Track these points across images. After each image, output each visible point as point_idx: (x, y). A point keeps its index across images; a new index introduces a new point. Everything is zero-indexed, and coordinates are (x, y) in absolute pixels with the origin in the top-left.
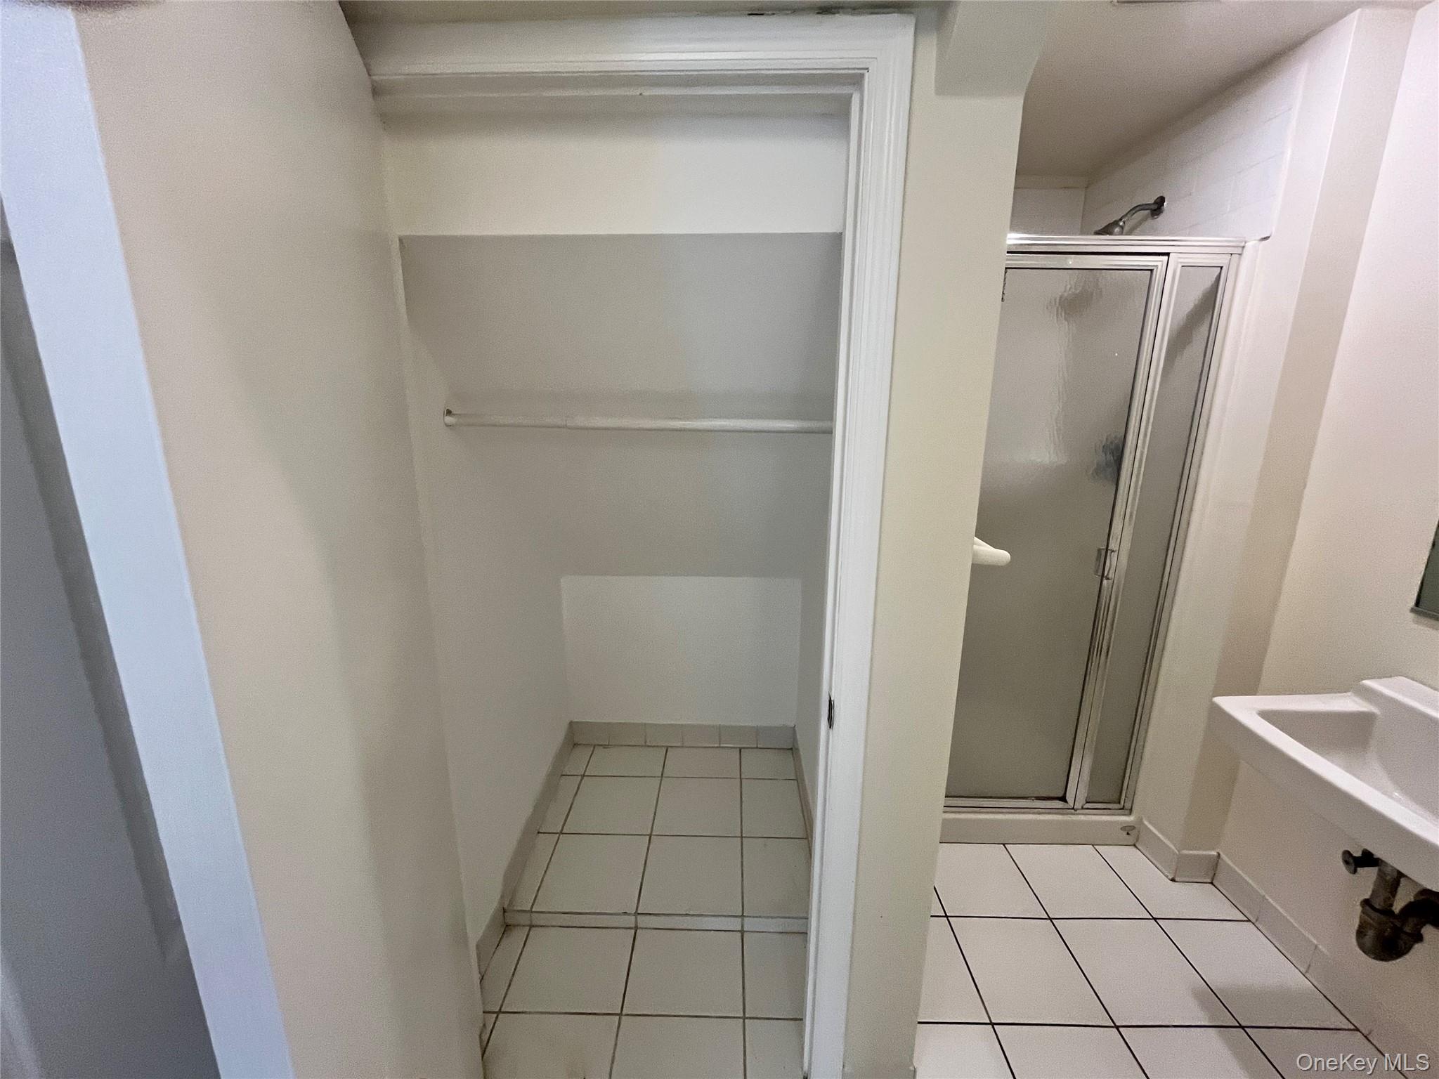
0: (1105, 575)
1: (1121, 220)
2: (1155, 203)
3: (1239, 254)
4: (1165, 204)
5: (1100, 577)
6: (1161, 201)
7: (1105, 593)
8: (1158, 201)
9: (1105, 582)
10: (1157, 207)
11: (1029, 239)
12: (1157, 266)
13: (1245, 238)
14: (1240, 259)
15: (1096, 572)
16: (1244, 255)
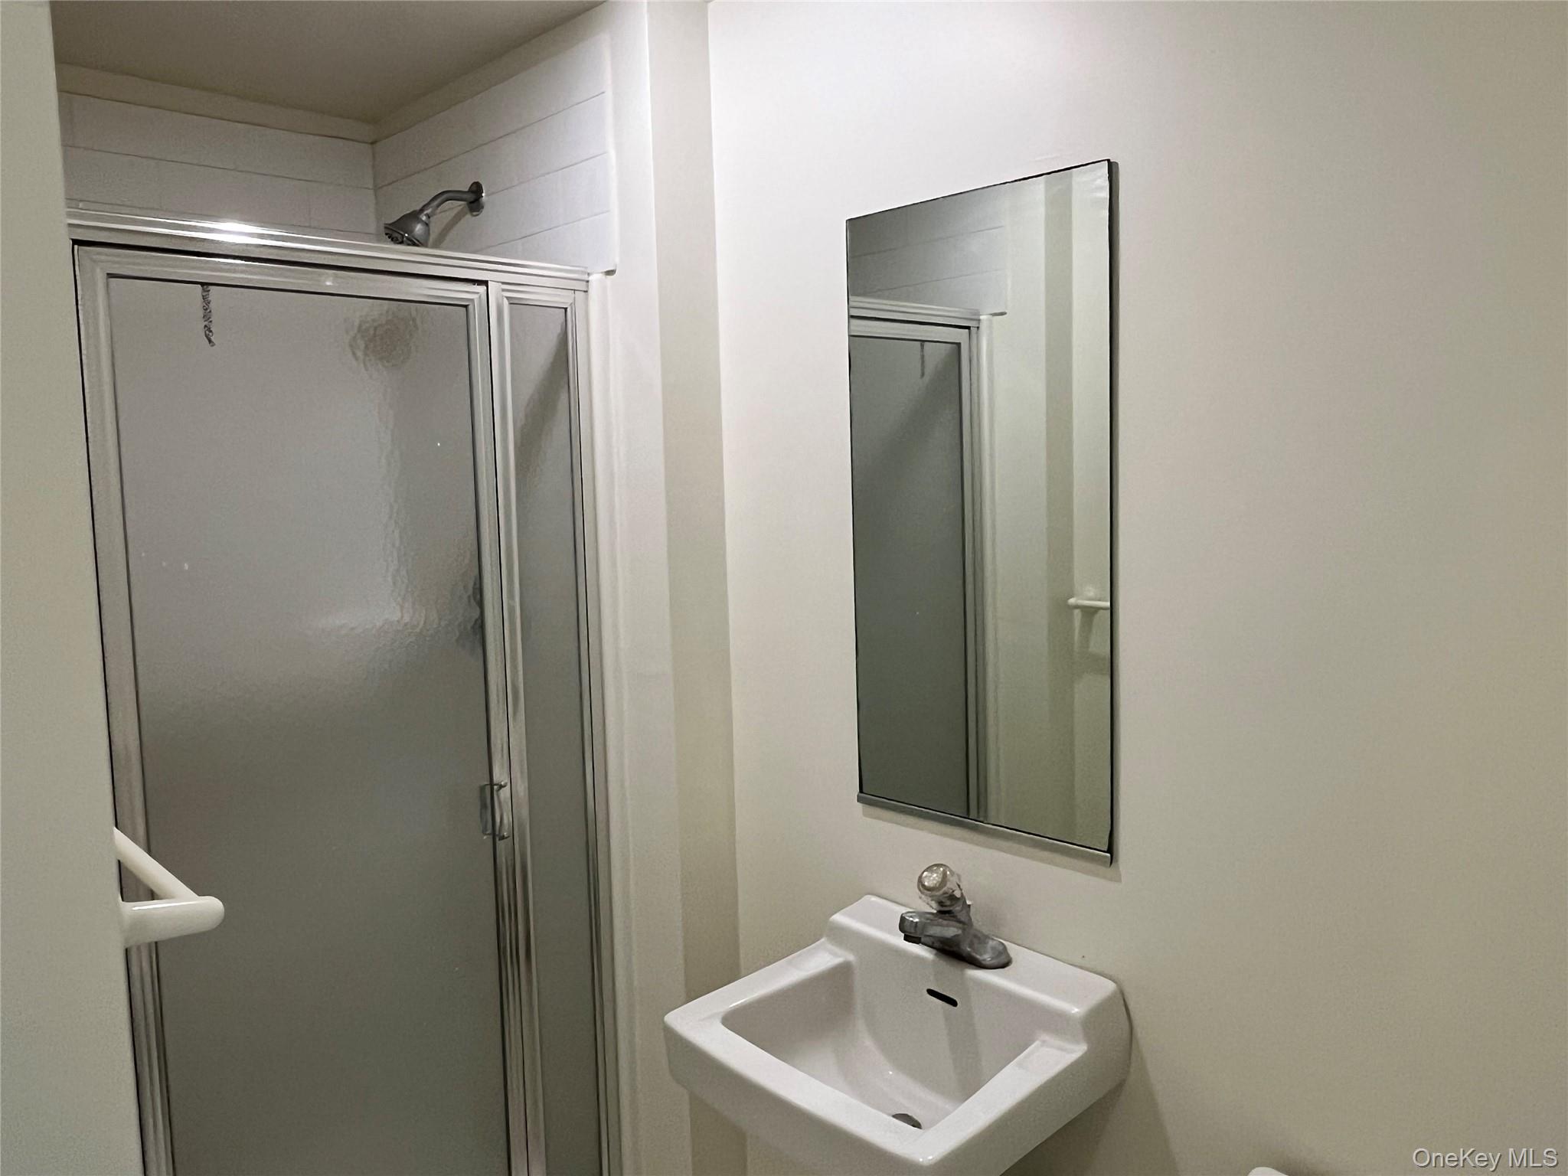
0: (497, 833)
1: (422, 210)
2: (470, 191)
3: (585, 291)
4: (483, 195)
5: (491, 837)
6: (477, 189)
7: (502, 860)
8: (474, 188)
9: (500, 844)
10: (474, 198)
11: (271, 237)
12: (472, 300)
13: (586, 268)
14: (587, 299)
15: (484, 832)
16: (590, 291)
